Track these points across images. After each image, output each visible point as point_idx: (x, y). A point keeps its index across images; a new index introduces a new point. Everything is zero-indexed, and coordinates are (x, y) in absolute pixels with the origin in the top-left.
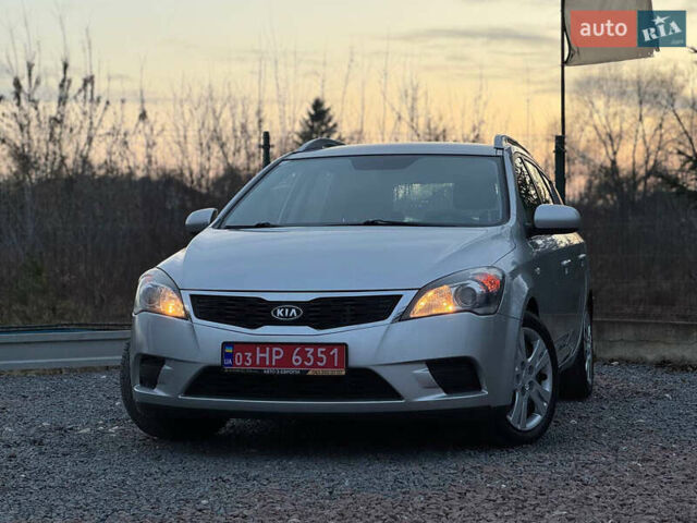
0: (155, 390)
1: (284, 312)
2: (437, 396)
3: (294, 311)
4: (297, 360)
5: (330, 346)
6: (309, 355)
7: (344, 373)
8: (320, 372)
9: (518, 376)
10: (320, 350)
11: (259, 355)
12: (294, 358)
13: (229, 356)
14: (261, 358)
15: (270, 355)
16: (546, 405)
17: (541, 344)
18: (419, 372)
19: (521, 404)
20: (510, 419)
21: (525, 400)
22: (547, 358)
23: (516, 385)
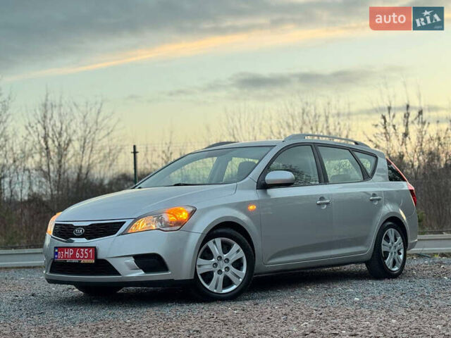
1: (78, 231)
3: (81, 230)
4: (78, 255)
5: (90, 248)
6: (82, 253)
7: (94, 262)
8: (86, 261)
13: (56, 253)
14: (67, 255)
15: (69, 253)
16: (241, 280)
17: (236, 247)
18: (128, 261)
19: (218, 279)
20: (208, 287)
21: (221, 277)
22: (242, 254)
23: (213, 269)
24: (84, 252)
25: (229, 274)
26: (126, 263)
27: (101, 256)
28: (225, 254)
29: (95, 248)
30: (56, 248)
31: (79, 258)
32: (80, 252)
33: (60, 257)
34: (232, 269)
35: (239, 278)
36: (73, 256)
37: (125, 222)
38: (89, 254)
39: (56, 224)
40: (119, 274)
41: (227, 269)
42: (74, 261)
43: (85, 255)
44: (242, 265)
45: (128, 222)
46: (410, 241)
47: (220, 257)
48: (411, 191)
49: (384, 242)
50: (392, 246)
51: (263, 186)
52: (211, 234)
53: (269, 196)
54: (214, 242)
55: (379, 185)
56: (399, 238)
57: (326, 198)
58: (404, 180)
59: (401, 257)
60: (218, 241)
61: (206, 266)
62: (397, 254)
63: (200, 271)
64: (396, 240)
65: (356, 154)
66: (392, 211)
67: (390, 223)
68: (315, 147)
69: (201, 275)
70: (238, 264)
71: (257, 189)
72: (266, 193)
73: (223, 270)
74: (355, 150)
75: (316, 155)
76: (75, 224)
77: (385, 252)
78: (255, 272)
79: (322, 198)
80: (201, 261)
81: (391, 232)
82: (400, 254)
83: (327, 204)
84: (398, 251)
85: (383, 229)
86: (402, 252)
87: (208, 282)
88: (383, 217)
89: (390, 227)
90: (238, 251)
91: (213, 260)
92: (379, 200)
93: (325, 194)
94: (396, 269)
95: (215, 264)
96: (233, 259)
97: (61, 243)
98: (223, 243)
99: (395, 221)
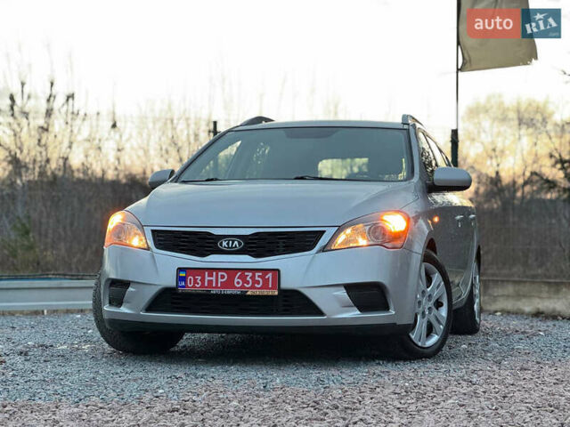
0: (122, 308)
1: (228, 244)
2: (352, 314)
3: (236, 242)
4: (238, 283)
5: (265, 271)
6: (248, 279)
7: (276, 293)
8: (258, 292)
9: (420, 303)
10: (257, 274)
11: (207, 278)
12: (236, 280)
13: (184, 279)
14: (210, 281)
15: (217, 280)
16: (442, 327)
17: (437, 277)
18: (336, 293)
19: (422, 325)
20: (413, 337)
21: (425, 320)
22: (443, 288)
23: (418, 310)
24: (253, 276)
25: (432, 318)
26: (336, 297)
28: (428, 287)
29: (278, 270)
30: (180, 269)
31: (243, 287)
32: (243, 278)
33: (194, 285)
34: (434, 310)
36: (229, 284)
37: (324, 232)
38: (266, 281)
39: (153, 231)
41: (429, 308)
42: (229, 291)
43: (256, 282)
45: (330, 232)
51: (430, 188)
73: (427, 312)
76: (217, 232)
83: (461, 220)
90: (439, 285)
95: (419, 301)
96: (435, 296)
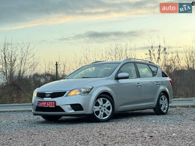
1: (47, 95)
3: (49, 95)
13: (39, 104)
14: (43, 104)
15: (44, 104)
16: (110, 114)
17: (108, 101)
18: (68, 106)
19: (101, 114)
20: (97, 117)
21: (102, 113)
22: (110, 104)
23: (100, 110)
24: (50, 103)
25: (105, 112)
26: (68, 107)
27: (57, 104)
28: (104, 104)
29: (55, 101)
30: (38, 102)
31: (49, 105)
32: (49, 103)
33: (40, 105)
34: (107, 110)
35: (109, 113)
36: (46, 105)
37: (66, 92)
38: (53, 104)
39: (37, 93)
40: (64, 111)
41: (105, 110)
42: (46, 106)
43: (51, 104)
44: (110, 108)
45: (68, 92)
46: (170, 101)
47: (102, 105)
48: (170, 81)
49: (160, 100)
50: (164, 102)
51: (117, 78)
52: (99, 97)
53: (119, 82)
54: (100, 100)
55: (159, 79)
56: (166, 99)
57: (140, 83)
58: (168, 77)
59: (167, 106)
60: (101, 99)
61: (97, 109)
62: (165, 105)
63: (95, 111)
64: (165, 100)
65: (150, 66)
66: (163, 89)
67: (162, 93)
68: (135, 63)
69: (95, 112)
70: (109, 108)
71: (115, 79)
72: (118, 81)
73: (103, 110)
74: (149, 65)
75: (136, 67)
76: (46, 92)
77: (161, 104)
78: (115, 111)
79: (138, 83)
80: (95, 107)
81: (163, 97)
82: (166, 105)
83: (140, 85)
84: (166, 104)
85: (160, 96)
86: (167, 104)
87: (98, 114)
88: (160, 91)
89: (162, 95)
90: (109, 103)
91: (100, 106)
92: (159, 84)
93: (140, 82)
94: (165, 111)
95: (100, 108)
96: (107, 106)
97: (40, 100)
98: (103, 100)
99: (164, 93)
